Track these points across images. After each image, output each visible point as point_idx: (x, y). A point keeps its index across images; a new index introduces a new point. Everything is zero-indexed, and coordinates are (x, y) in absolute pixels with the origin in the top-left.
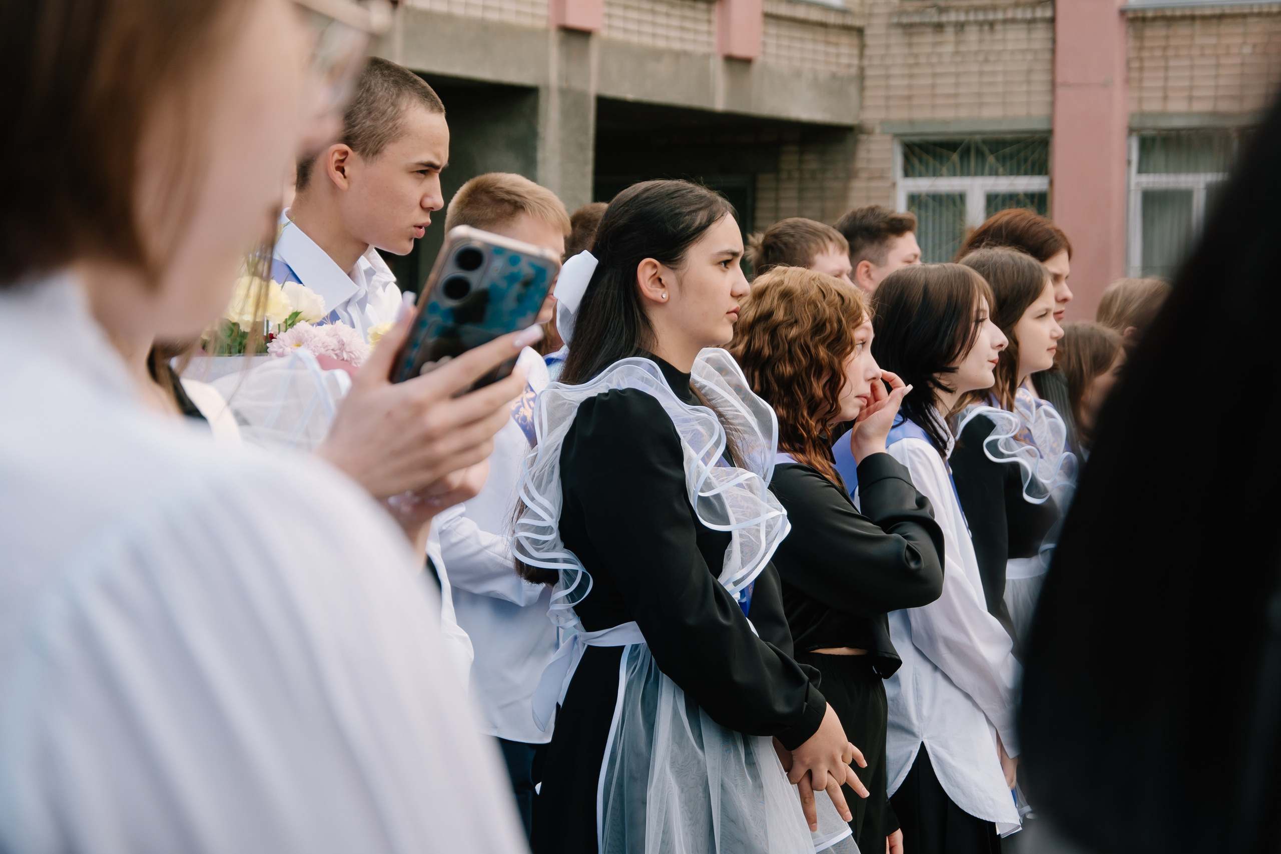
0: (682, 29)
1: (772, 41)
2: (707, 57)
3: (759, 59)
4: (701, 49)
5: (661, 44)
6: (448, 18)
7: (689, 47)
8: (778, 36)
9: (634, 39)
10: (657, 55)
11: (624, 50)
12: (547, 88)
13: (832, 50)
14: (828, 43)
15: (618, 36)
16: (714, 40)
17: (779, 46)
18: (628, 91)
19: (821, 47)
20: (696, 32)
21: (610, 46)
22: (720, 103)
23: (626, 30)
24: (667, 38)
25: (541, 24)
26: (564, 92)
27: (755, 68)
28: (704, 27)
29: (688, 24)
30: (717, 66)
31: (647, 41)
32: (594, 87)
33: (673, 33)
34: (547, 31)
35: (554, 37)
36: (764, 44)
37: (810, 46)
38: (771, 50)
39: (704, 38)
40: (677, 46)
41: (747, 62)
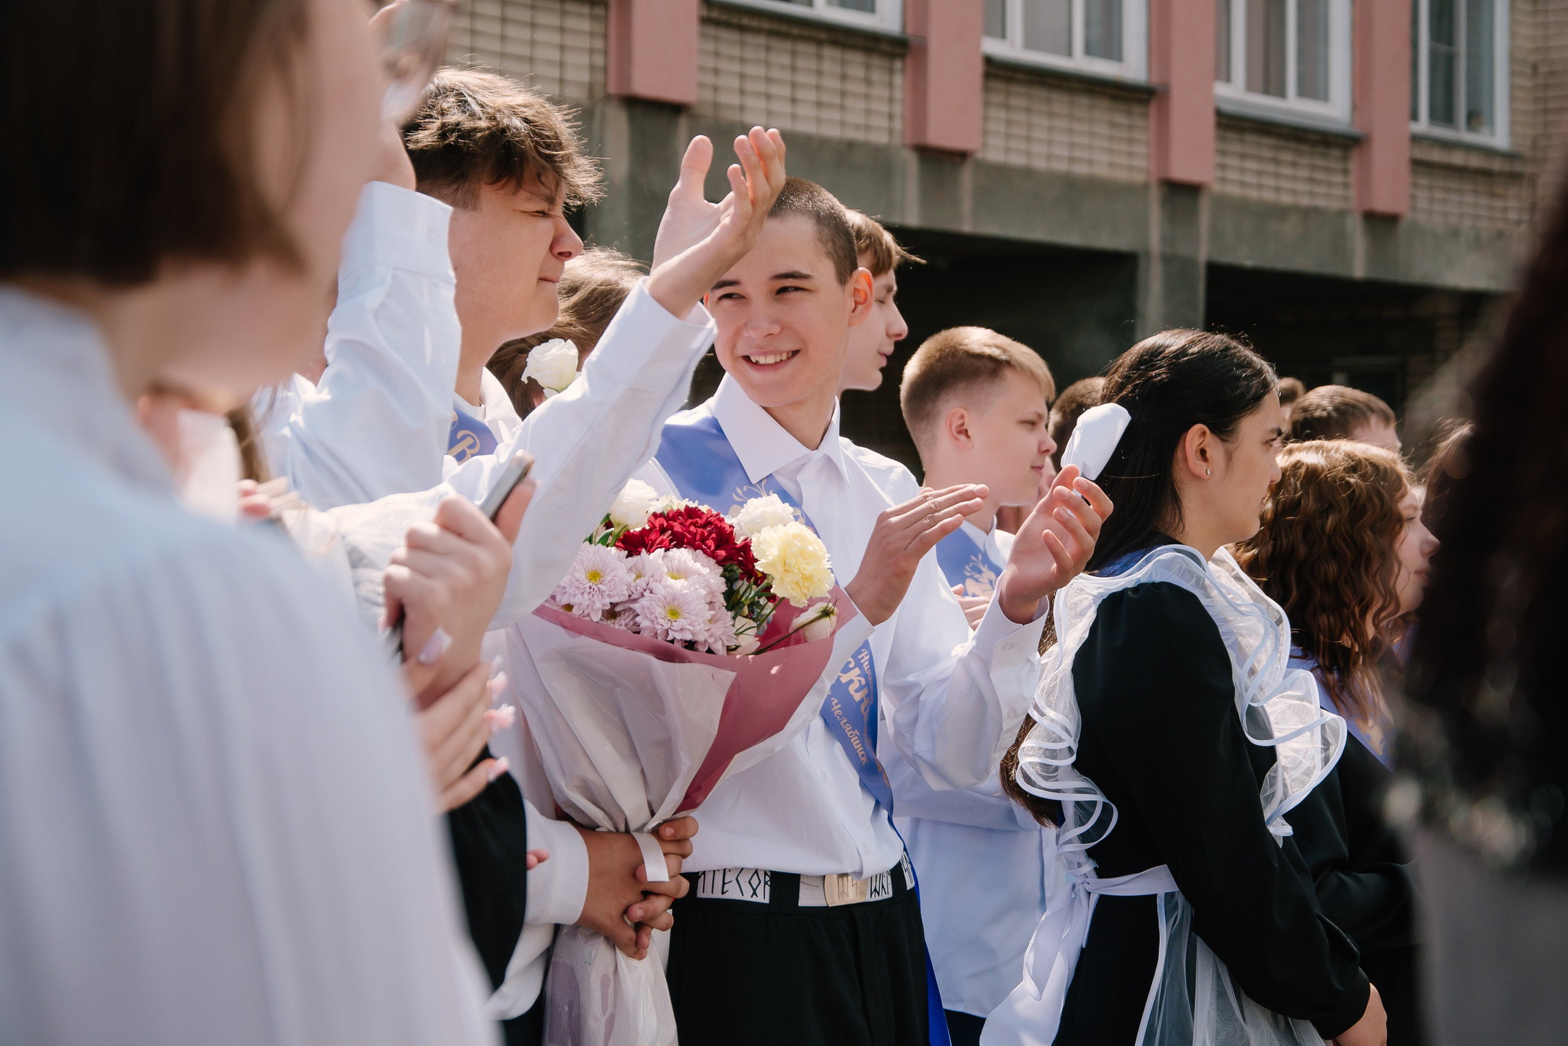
0: (1312, 181)
1: (1422, 194)
2: (1342, 214)
3: (1408, 216)
4: (1335, 205)
5: (1286, 199)
6: (1027, 173)
7: (1321, 203)
8: (1431, 188)
9: (1253, 194)
10: (1281, 212)
11: (1242, 207)
12: (1147, 254)
13: (1498, 203)
14: (1492, 195)
15: (1234, 190)
16: (1352, 193)
17: (1432, 200)
18: (1246, 257)
19: (1483, 201)
20: (1330, 184)
21: (1223, 203)
22: (1359, 270)
23: (1243, 184)
24: (1294, 192)
25: (1139, 178)
26: (1167, 259)
27: (1403, 226)
28: (1338, 179)
29: (1319, 175)
30: (1355, 227)
31: (1269, 196)
32: (1204, 253)
33: (1301, 187)
34: (1146, 187)
35: (1155, 194)
36: (1413, 198)
37: (1469, 199)
38: (1422, 204)
39: (1338, 191)
40: (1305, 201)
41: (1391, 219)
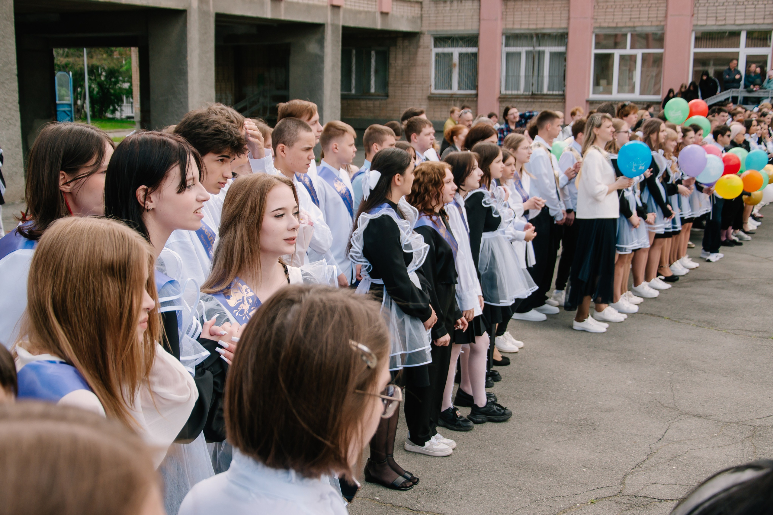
0: (368, 4)
1: (395, 7)
2: (375, 12)
3: (391, 13)
4: (373, 10)
5: (361, 9)
6: (298, 3)
7: (370, 10)
8: (396, 5)
9: (353, 8)
10: (360, 12)
11: (350, 11)
12: (327, 24)
13: (413, 9)
14: (411, 7)
15: (348, 7)
16: (377, 7)
17: (397, 8)
18: (352, 23)
19: (409, 8)
20: (372, 5)
21: (346, 10)
22: (379, 26)
23: (351, 5)
24: (363, 7)
25: (325, 4)
26: (332, 25)
27: (390, 15)
28: (374, 3)
29: (369, 3)
30: (378, 15)
31: (357, 8)
32: (341, 23)
33: (365, 6)
34: (327, 7)
35: (329, 8)
36: (392, 8)
37: (406, 8)
38: (395, 9)
39: (374, 7)
40: (366, 9)
41: (387, 14)
